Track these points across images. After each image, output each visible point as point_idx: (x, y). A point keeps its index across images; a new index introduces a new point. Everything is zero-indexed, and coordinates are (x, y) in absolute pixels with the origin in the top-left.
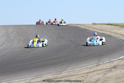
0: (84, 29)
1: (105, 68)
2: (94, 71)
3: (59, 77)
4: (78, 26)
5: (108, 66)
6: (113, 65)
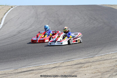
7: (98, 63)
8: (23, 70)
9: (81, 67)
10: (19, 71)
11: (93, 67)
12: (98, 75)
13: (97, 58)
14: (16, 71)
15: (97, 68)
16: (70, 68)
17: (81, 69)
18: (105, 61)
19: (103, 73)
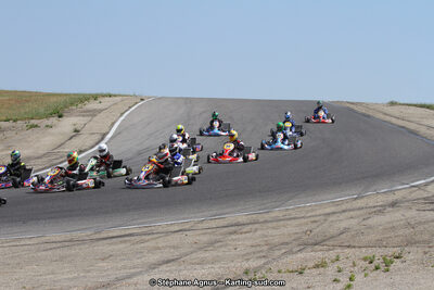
0: (364, 115)
1: (371, 204)
2: (344, 211)
3: (261, 220)
4: (352, 106)
5: (381, 200)
6: (391, 198)
7: (275, 224)
8: (111, 235)
9: (235, 232)
10: (105, 235)
11: (259, 233)
12: (261, 251)
13: (276, 213)
14: (97, 236)
15: (266, 236)
16: (210, 233)
17: (234, 237)
18: (289, 222)
19: (272, 247)
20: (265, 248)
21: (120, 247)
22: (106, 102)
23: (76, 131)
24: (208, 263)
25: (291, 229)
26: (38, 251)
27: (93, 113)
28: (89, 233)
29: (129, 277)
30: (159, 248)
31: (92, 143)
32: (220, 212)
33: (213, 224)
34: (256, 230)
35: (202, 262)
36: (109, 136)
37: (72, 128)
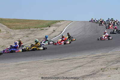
7: (109, 56)
8: (64, 59)
9: (98, 58)
10: (62, 59)
11: (105, 58)
13: (110, 53)
14: (60, 60)
15: (107, 59)
17: (98, 59)
19: (109, 62)
20: (107, 62)
21: (67, 62)
22: (62, 23)
23: (54, 31)
24: (91, 67)
25: (114, 57)
26: (44, 64)
27: (59, 26)
28: (58, 59)
29: (69, 71)
30: (77, 63)
31: (59, 34)
32: (94, 53)
33: (92, 56)
34: (104, 57)
35: (89, 66)
36: (63, 32)
37: (53, 30)
